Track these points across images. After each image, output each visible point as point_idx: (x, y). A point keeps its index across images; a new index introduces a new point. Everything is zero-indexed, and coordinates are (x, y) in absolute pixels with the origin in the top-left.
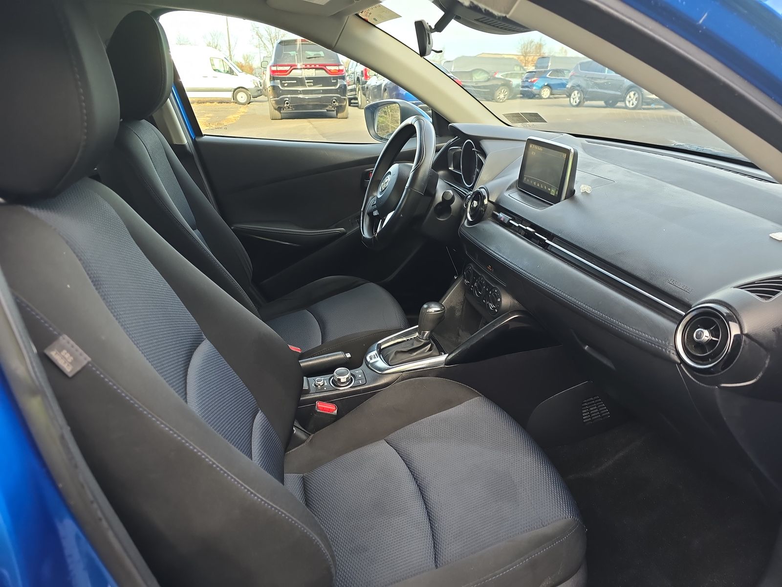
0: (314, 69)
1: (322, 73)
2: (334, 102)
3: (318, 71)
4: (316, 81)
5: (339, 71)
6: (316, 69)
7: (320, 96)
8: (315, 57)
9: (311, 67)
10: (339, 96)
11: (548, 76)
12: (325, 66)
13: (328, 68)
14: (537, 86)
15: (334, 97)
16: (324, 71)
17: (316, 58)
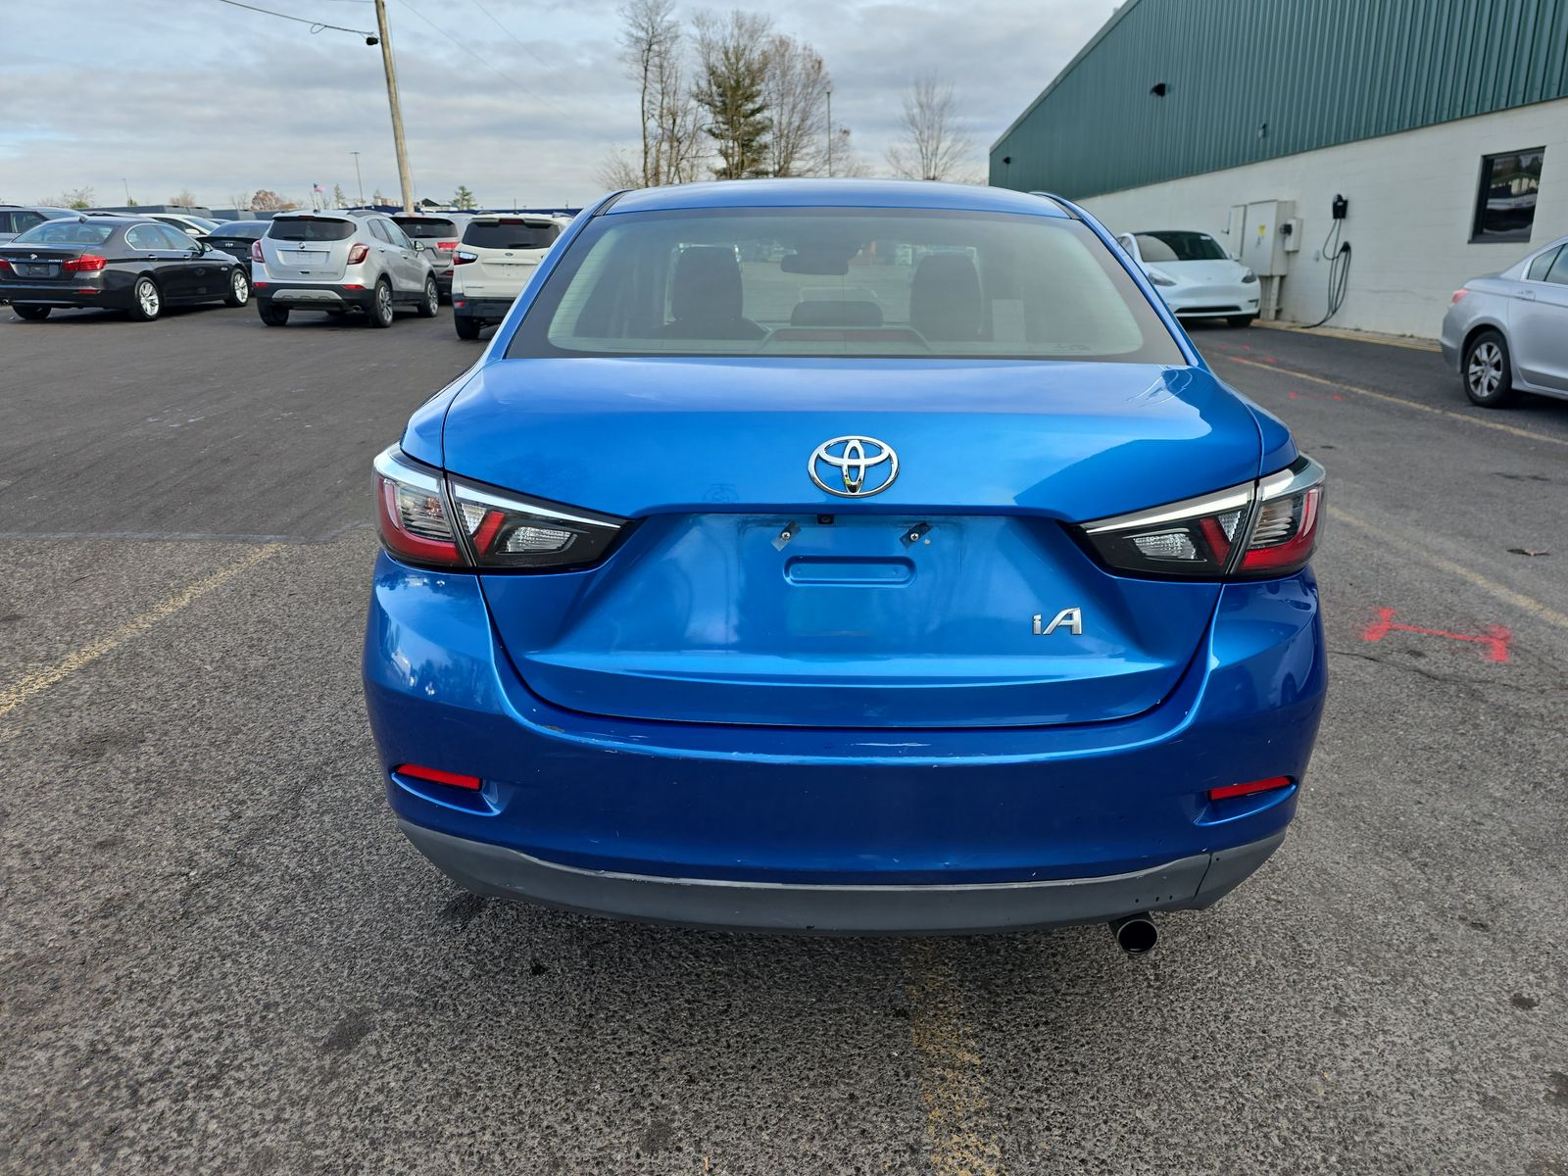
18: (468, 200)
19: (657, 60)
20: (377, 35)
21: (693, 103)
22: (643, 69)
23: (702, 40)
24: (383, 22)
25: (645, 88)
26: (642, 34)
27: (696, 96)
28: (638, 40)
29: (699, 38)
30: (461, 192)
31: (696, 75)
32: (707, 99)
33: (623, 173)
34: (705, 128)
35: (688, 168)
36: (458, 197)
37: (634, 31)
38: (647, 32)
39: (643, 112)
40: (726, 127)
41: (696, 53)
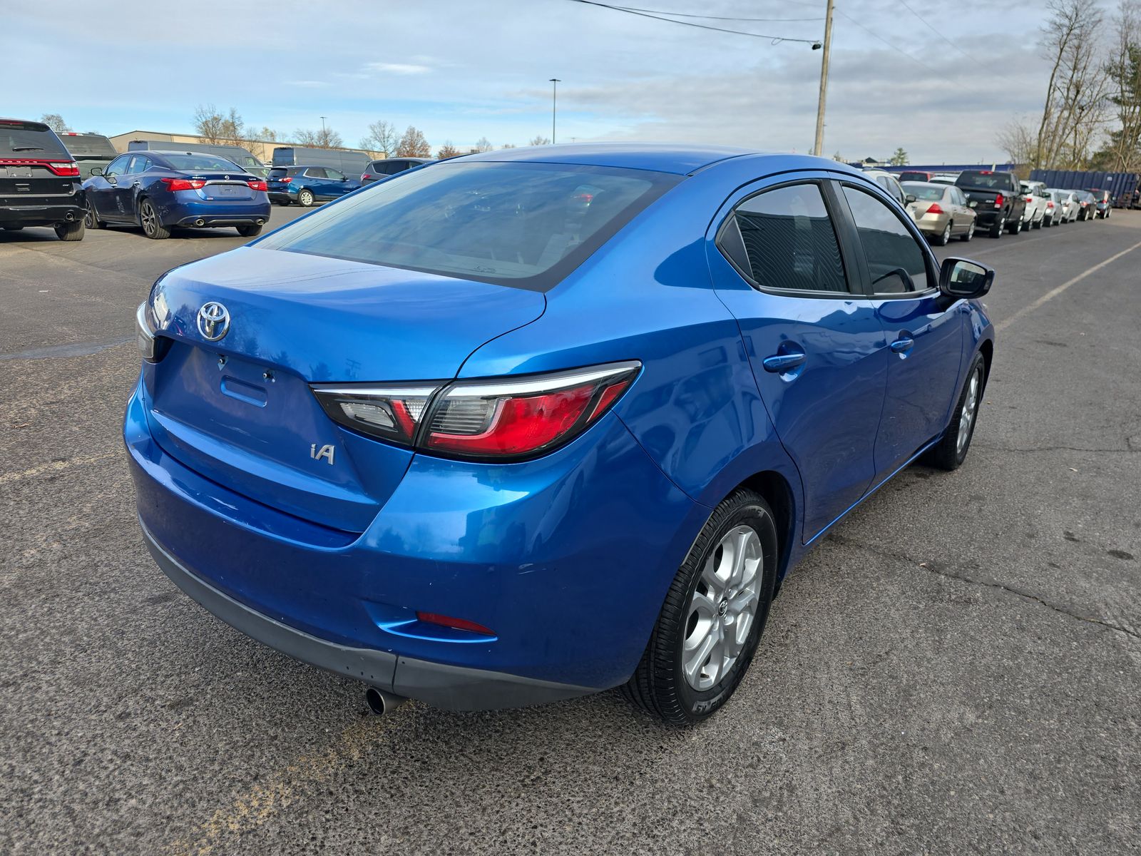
0: (29, 168)
1: (42, 174)
2: (68, 217)
3: (35, 171)
4: (36, 185)
5: (73, 170)
6: (33, 167)
7: (45, 207)
8: (28, 149)
9: (24, 164)
10: (77, 207)
11: (304, 175)
12: (49, 163)
13: (55, 165)
14: (293, 189)
15: (70, 208)
16: (45, 170)
17: (31, 151)
18: (902, 159)
19: (1076, 42)
20: (822, 42)
21: (1102, 75)
22: (1059, 50)
23: (1125, 21)
24: (828, 32)
25: (1058, 65)
26: (1066, 22)
27: (1109, 70)
28: (1059, 27)
29: (1122, 20)
30: (899, 152)
31: (1112, 52)
32: (1119, 72)
33: (1020, 136)
34: (1111, 96)
35: (1085, 132)
36: (896, 156)
37: (1058, 20)
38: (1070, 19)
39: (1051, 85)
40: (1131, 95)
41: (1116, 33)
